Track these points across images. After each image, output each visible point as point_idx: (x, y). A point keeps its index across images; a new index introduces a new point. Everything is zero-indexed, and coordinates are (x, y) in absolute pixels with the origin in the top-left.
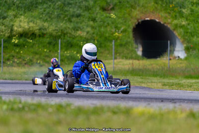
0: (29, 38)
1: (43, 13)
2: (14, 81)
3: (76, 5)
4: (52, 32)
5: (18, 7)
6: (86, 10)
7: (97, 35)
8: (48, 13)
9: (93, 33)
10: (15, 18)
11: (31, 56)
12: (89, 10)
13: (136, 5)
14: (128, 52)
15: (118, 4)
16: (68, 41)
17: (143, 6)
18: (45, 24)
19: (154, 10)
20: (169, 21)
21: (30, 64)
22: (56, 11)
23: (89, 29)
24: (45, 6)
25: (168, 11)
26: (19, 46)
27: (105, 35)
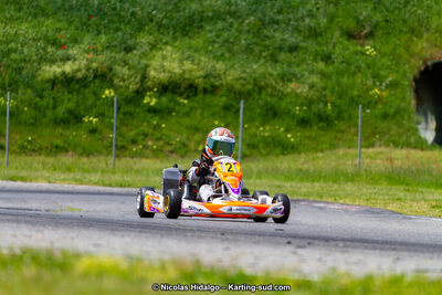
0: (181, 95)
1: (214, 42)
3: (288, 25)
4: (234, 82)
5: (160, 26)
6: (309, 37)
7: (332, 92)
8: (227, 41)
9: (325, 88)
10: (151, 49)
11: (185, 136)
12: (317, 37)
13: (423, 29)
14: (401, 131)
15: (383, 24)
16: (267, 103)
17: (437, 31)
18: (218, 66)
21: (182, 151)
22: (244, 37)
23: (315, 79)
24: (220, 25)
26: (160, 111)
27: (349, 92)
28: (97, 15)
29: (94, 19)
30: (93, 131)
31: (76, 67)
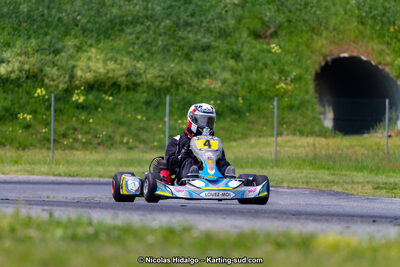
0: (105, 93)
1: (134, 43)
2: (76, 179)
3: (201, 27)
4: (153, 80)
5: (84, 30)
6: (219, 37)
7: (243, 87)
8: (145, 42)
9: (236, 84)
10: (77, 51)
11: (110, 130)
12: (226, 37)
13: (322, 28)
14: (305, 120)
15: (286, 24)
16: (184, 98)
17: (335, 29)
18: (138, 65)
19: (357, 37)
20: (388, 59)
21: (109, 143)
22: (160, 38)
23: (227, 75)
24: (139, 28)
25: (387, 39)
26: (87, 108)
27: (258, 86)
28: (26, 22)
29: (24, 25)
30: (28, 127)
31: (9, 69)
